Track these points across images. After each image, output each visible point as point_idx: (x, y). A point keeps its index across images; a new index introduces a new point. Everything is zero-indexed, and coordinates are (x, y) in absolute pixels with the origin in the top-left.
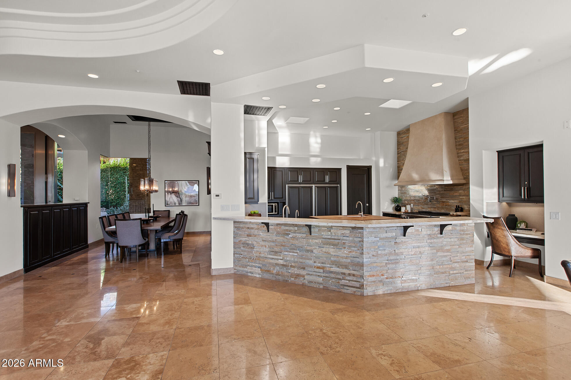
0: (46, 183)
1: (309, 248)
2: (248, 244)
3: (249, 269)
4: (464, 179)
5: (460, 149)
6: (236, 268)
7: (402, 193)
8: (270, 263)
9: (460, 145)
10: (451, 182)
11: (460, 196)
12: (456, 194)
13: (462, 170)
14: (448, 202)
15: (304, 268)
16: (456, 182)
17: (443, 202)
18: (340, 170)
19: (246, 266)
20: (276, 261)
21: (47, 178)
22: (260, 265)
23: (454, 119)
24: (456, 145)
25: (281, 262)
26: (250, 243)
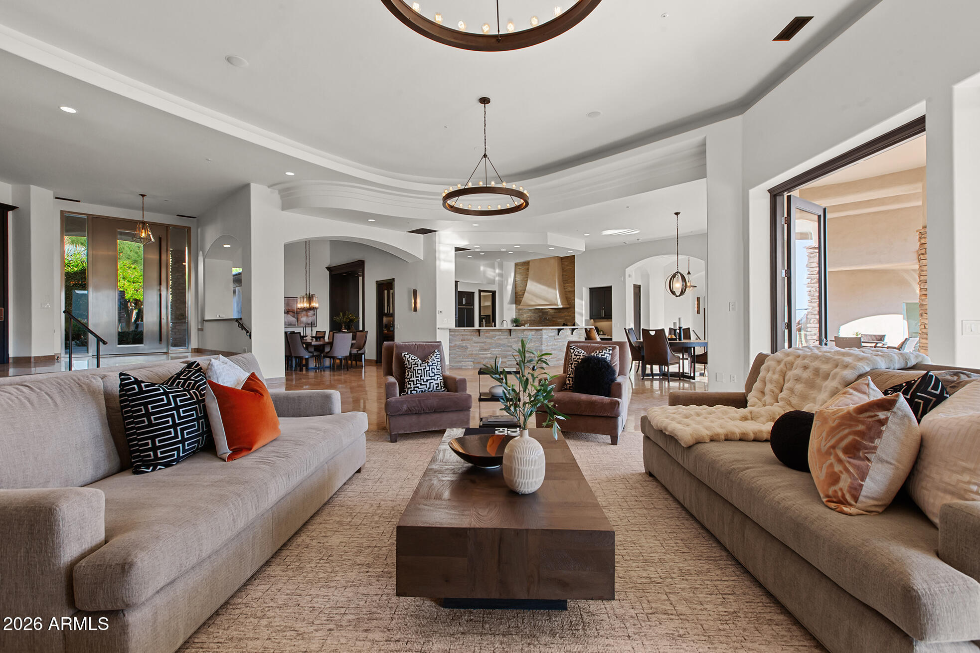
0: (160, 295)
1: (509, 344)
2: (462, 347)
3: (463, 364)
4: (568, 304)
5: (566, 284)
6: (452, 364)
7: (519, 315)
8: (481, 357)
9: (565, 280)
10: (561, 307)
11: (566, 316)
12: (562, 315)
13: (567, 298)
14: (557, 321)
15: (506, 358)
16: (565, 306)
17: (554, 321)
18: (473, 293)
19: (460, 362)
20: (485, 356)
21: (160, 290)
22: (472, 360)
23: (562, 262)
24: (563, 281)
25: (489, 355)
26: (464, 345)
